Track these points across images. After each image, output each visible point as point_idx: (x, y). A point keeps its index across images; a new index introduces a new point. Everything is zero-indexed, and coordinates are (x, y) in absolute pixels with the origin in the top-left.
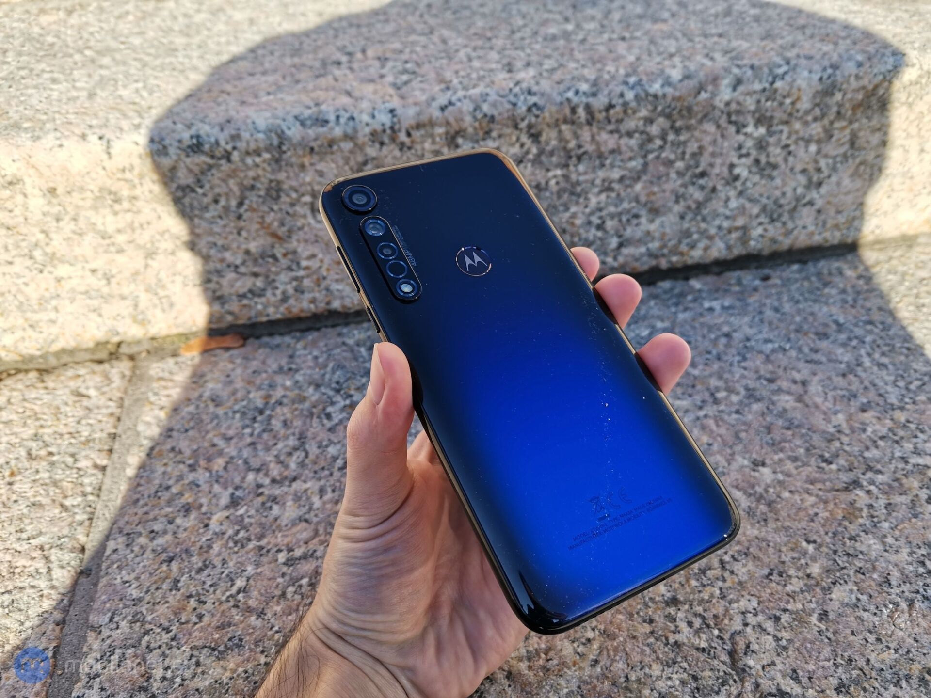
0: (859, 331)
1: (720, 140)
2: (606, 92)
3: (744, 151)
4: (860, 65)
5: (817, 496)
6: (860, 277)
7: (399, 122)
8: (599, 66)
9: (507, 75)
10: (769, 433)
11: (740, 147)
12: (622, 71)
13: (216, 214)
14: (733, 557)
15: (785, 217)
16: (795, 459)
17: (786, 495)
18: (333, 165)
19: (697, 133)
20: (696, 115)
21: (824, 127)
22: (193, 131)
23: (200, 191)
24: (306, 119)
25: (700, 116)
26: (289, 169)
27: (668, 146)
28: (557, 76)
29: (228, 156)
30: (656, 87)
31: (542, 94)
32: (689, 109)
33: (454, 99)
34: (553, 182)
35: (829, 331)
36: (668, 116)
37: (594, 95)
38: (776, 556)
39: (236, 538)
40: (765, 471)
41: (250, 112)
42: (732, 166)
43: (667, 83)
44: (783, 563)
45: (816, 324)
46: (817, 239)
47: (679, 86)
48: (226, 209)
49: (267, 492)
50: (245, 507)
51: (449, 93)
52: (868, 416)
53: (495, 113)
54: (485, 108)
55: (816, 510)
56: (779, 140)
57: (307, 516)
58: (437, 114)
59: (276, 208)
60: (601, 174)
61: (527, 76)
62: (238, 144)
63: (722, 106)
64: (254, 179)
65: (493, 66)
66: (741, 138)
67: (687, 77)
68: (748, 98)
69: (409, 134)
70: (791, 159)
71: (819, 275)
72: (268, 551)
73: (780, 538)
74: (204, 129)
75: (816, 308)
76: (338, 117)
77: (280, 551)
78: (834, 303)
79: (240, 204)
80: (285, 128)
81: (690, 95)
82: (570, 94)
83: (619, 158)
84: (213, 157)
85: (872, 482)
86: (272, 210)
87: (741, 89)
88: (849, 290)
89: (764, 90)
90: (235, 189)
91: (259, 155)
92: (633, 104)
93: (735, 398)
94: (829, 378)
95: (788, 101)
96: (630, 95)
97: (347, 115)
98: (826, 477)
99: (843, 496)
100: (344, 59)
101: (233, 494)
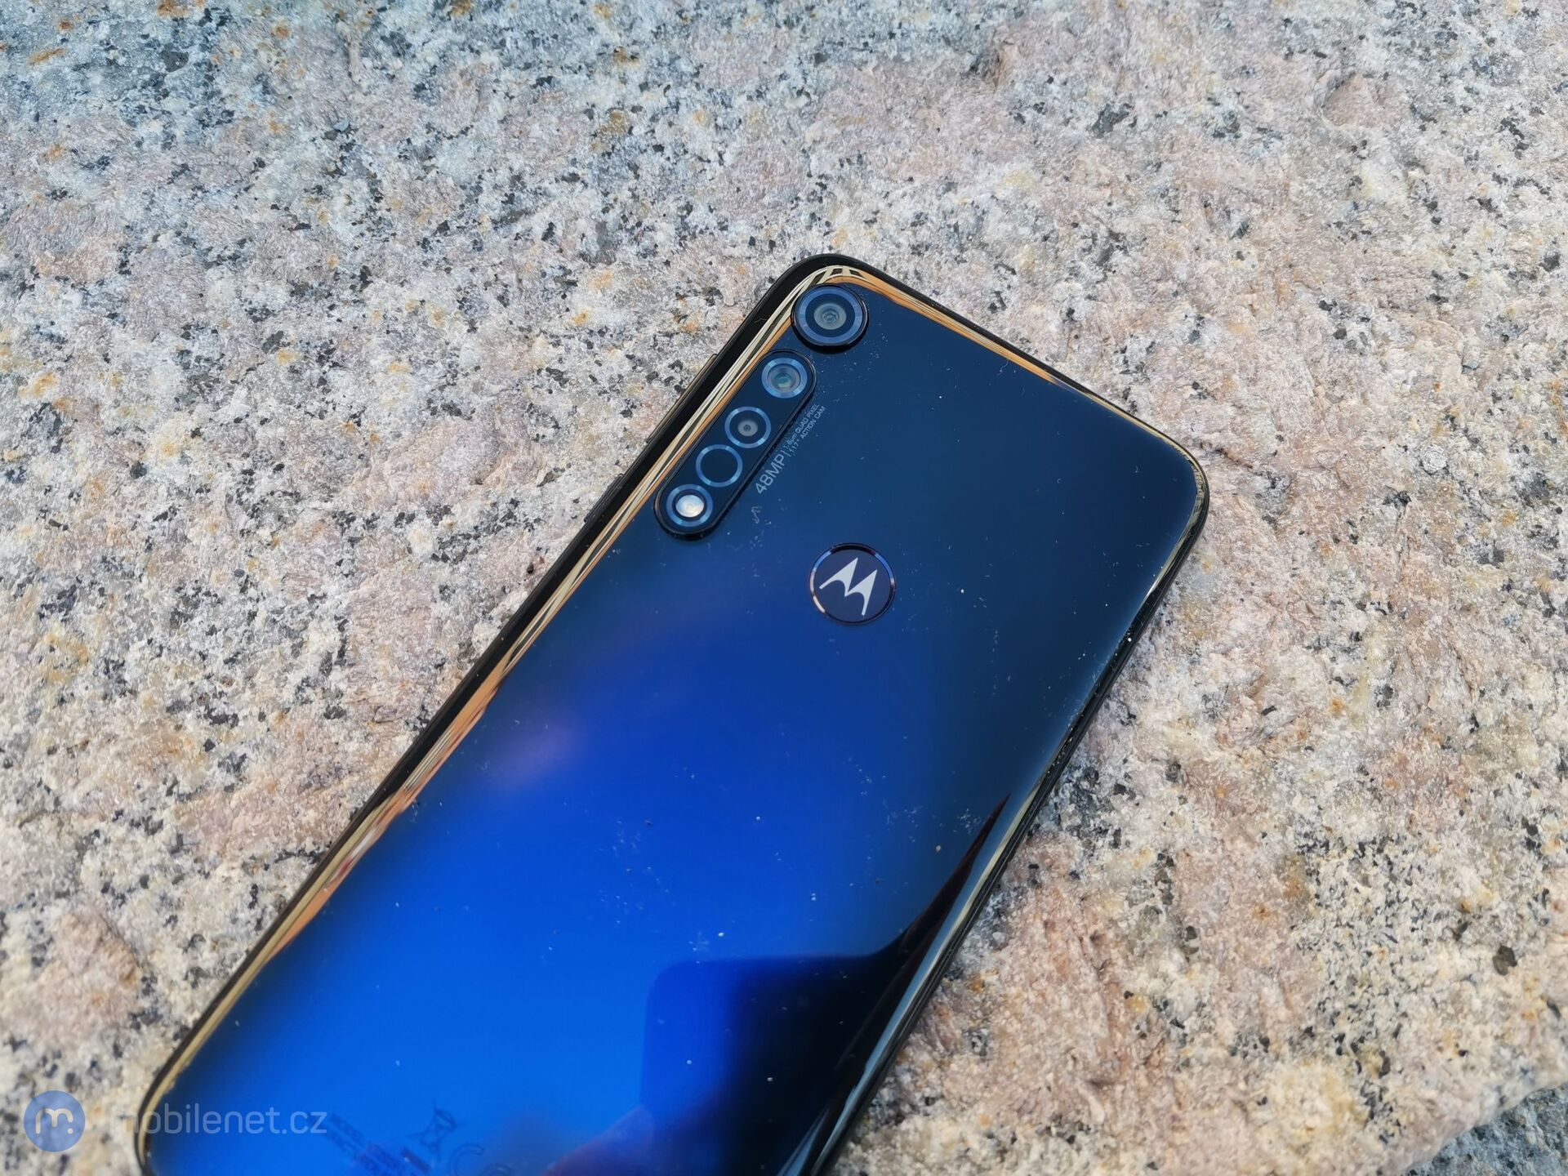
39: (252, 499)
49: (291, 334)
50: (241, 392)
57: (450, 395)
72: (370, 524)
77: (405, 518)
101: (184, 353)
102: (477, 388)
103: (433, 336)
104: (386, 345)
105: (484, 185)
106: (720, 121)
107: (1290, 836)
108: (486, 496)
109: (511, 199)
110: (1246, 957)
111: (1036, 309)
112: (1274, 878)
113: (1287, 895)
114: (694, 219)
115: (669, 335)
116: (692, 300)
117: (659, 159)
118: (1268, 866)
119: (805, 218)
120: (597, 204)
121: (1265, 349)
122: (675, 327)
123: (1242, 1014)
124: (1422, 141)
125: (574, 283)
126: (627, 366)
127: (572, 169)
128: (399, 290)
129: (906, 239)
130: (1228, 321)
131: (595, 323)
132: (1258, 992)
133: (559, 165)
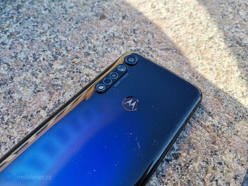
38: (219, 11)
44: (222, 12)
73: (214, 6)
102: (42, 86)
103: (29, 82)
104: (21, 86)
105: (28, 57)
106: (65, 35)
107: (213, 93)
108: (53, 102)
109: (34, 57)
110: (220, 112)
111: (129, 42)
112: (215, 99)
113: (218, 100)
114: (68, 49)
115: (73, 66)
116: (74, 60)
117: (58, 43)
118: (213, 98)
119: (87, 43)
120: (50, 53)
122: (74, 64)
123: (225, 120)
125: (52, 65)
126: (69, 73)
127: (43, 50)
128: (20, 77)
129: (104, 40)
131: (59, 69)
132: (225, 116)
133: (41, 50)
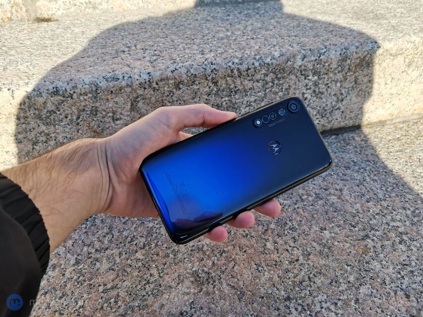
0: (363, 165)
1: (297, 82)
2: (246, 63)
3: (308, 87)
4: (357, 47)
5: (350, 243)
6: (362, 141)
7: (152, 79)
8: (242, 51)
9: (202, 56)
10: (327, 214)
11: (307, 85)
12: (253, 53)
13: (66, 123)
14: (314, 275)
15: (328, 115)
16: (339, 226)
17: (336, 243)
18: (122, 99)
19: (287, 80)
20: (287, 72)
21: (343, 75)
22: (54, 85)
23: (58, 113)
24: (108, 78)
25: (288, 72)
26: (101, 101)
27: (275, 86)
28: (224, 56)
29: (71, 96)
30: (268, 60)
31: (218, 64)
32: (283, 69)
33: (177, 67)
34: (224, 103)
35: (350, 165)
36: (274, 73)
37: (241, 64)
38: (334, 273)
39: (78, 280)
40: (326, 232)
41: (82, 75)
42: (303, 94)
43: (273, 58)
44: (337, 276)
45: (344, 162)
46: (342, 124)
47: (278, 59)
48: (71, 120)
49: (93, 256)
50: (83, 264)
51: (175, 64)
52: (370, 204)
53: (197, 73)
54: (192, 71)
55: (350, 250)
56: (324, 81)
57: (113, 267)
58: (170, 74)
59: (95, 119)
60: (246, 99)
61: (210, 56)
62: (76, 91)
63: (298, 68)
64: (84, 106)
65: (195, 52)
66: (307, 81)
67: (282, 55)
68: (309, 64)
69: (157, 84)
70: (329, 89)
71: (344, 140)
72: (94, 286)
73: (335, 265)
74: (59, 84)
75: (344, 155)
76: (123, 77)
77: (100, 286)
78: (351, 152)
79: (78, 118)
80: (98, 82)
81: (283, 63)
82: (230, 64)
83: (254, 91)
84: (64, 97)
85: (374, 235)
86: (93, 120)
87: (306, 60)
88: (358, 146)
89: (316, 60)
90: (75, 111)
91: (86, 95)
92: (259, 68)
93: (311, 199)
94: (352, 187)
95: (327, 64)
96: (257, 64)
97: (128, 76)
98: (353, 234)
99: (362, 243)
100: (126, 49)
101: (77, 258)
102: (117, 267)
103: (114, 258)
104: (106, 259)
105: (129, 237)
108: (113, 283)
109: (132, 239)
111: (208, 261)
114: (158, 243)
115: (149, 260)
116: (154, 255)
120: (145, 240)
121: (244, 270)
122: (151, 259)
124: (278, 239)
125: (137, 252)
126: (141, 265)
128: (111, 251)
130: (239, 265)
131: (138, 258)
133: (141, 234)
